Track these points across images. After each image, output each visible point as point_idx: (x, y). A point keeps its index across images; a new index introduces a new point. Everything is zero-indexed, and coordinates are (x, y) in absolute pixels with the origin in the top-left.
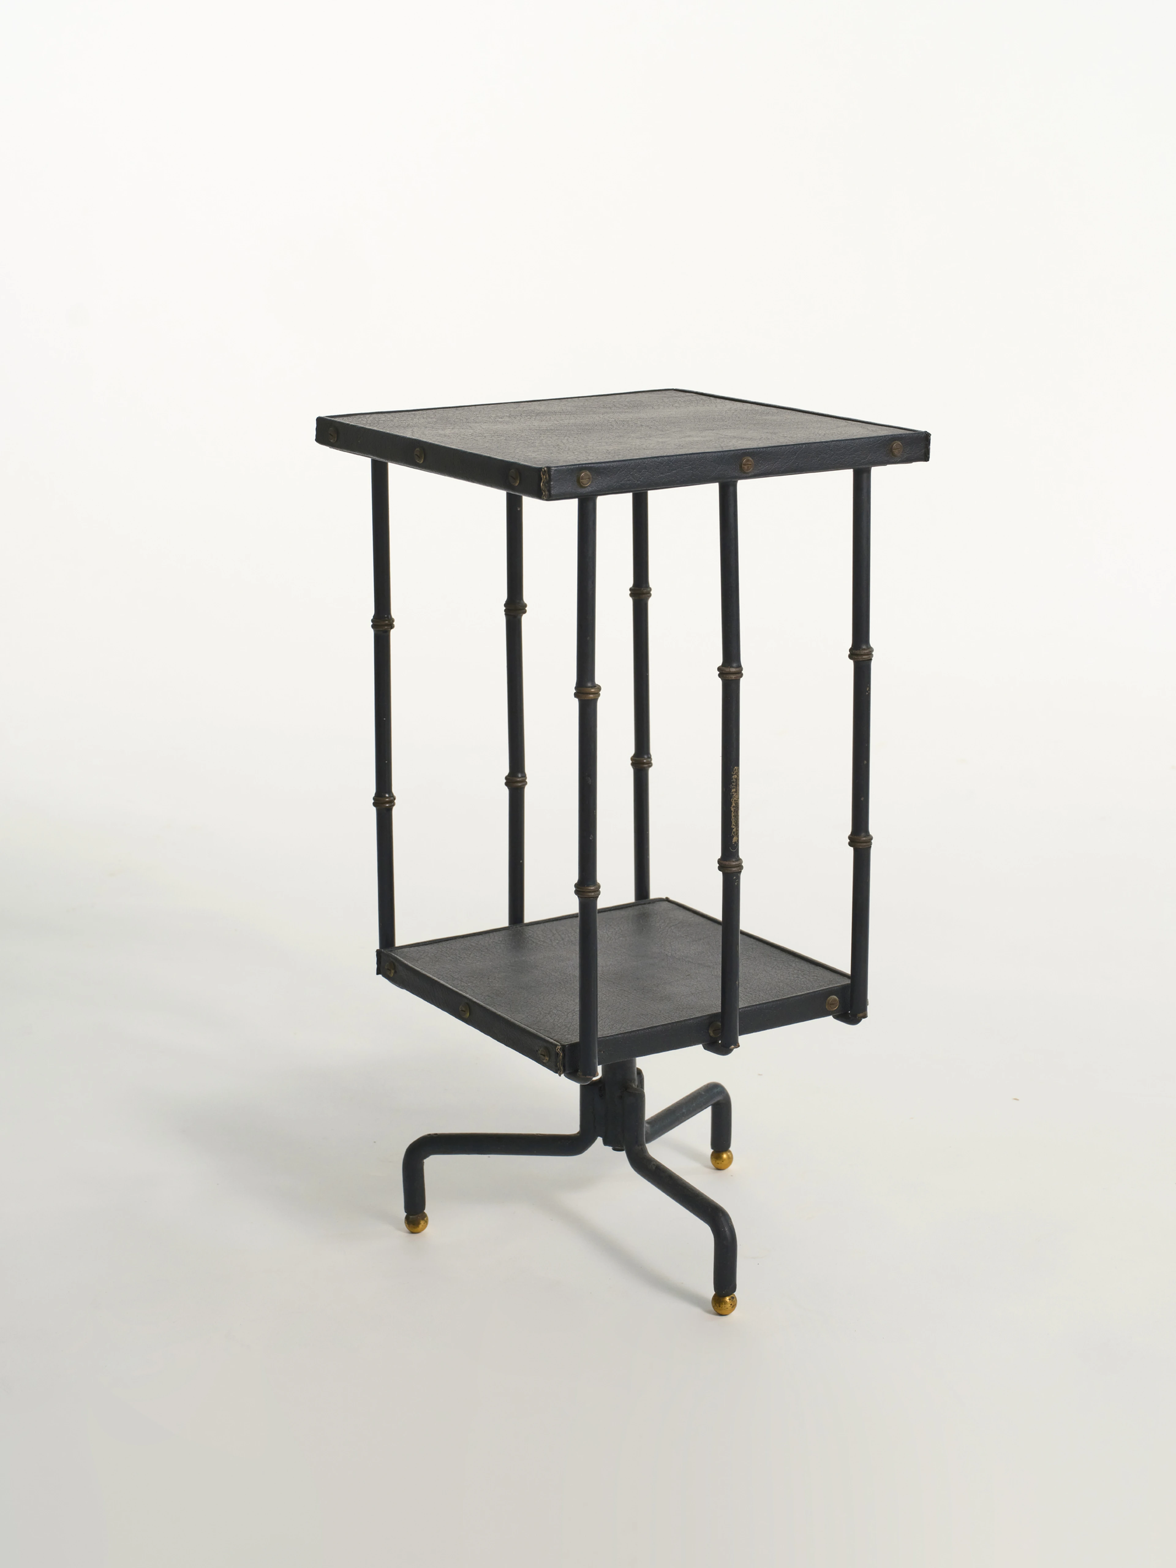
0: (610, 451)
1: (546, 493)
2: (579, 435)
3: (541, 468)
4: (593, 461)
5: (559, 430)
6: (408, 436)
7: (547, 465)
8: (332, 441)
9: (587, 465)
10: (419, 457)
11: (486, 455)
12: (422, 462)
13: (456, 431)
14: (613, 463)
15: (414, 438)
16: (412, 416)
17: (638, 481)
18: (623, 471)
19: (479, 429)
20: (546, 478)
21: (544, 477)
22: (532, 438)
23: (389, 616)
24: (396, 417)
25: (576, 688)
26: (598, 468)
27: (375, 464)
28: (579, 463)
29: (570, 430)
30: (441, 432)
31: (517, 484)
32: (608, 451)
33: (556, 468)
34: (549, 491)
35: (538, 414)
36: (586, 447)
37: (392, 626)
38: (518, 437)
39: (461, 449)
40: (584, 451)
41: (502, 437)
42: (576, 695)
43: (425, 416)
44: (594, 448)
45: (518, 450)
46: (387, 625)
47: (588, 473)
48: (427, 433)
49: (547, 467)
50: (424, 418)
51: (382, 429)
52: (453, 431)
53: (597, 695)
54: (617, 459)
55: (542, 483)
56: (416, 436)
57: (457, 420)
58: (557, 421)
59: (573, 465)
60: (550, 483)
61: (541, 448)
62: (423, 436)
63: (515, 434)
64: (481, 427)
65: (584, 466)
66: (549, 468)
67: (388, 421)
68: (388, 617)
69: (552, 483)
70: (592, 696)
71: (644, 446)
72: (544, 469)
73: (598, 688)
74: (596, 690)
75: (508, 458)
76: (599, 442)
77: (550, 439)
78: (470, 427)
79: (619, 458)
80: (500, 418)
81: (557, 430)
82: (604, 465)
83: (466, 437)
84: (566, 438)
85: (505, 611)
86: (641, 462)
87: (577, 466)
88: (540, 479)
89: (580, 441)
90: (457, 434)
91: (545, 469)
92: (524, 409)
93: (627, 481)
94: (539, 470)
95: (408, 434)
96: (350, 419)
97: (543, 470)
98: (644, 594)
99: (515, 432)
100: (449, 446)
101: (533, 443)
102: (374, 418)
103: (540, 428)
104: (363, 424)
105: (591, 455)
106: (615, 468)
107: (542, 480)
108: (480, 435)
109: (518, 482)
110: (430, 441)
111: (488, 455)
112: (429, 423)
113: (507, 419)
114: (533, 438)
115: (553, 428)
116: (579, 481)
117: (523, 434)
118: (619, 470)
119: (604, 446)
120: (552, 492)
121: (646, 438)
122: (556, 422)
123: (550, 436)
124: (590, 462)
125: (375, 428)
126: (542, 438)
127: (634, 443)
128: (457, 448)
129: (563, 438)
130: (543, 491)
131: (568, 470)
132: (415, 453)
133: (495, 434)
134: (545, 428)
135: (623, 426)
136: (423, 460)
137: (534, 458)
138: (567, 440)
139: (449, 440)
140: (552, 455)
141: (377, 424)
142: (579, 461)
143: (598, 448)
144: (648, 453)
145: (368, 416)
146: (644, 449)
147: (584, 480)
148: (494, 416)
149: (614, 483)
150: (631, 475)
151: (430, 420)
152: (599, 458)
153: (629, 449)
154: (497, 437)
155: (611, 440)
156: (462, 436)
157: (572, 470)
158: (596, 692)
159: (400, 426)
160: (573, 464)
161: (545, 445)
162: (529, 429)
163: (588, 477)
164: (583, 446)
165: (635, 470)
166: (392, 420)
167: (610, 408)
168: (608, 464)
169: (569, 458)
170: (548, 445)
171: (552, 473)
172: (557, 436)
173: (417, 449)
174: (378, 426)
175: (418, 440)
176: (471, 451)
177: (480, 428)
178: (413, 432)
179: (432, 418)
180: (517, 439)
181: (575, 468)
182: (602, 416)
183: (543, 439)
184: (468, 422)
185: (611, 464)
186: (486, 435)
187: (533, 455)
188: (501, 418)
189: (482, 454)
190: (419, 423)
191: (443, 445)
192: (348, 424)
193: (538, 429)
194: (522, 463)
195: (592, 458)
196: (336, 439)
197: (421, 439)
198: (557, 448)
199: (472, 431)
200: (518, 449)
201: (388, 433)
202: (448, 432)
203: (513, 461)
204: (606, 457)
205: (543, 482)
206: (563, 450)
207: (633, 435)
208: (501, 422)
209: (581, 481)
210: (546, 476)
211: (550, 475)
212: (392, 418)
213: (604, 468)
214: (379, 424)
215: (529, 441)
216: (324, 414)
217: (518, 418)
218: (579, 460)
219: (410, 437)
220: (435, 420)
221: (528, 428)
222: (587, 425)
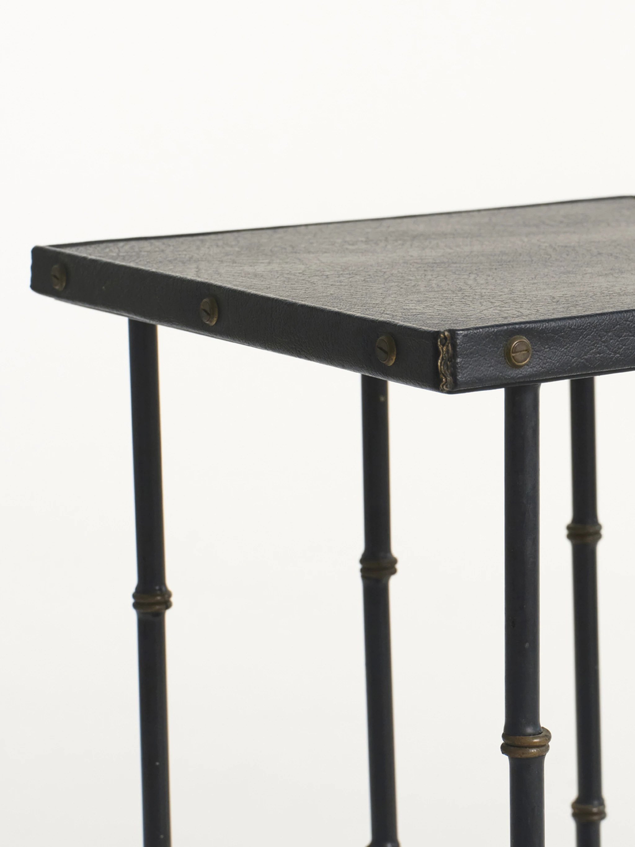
0: (557, 298)
1: (449, 379)
2: (494, 271)
3: (438, 333)
4: (533, 318)
5: (455, 263)
6: (189, 277)
7: (447, 327)
8: (57, 287)
9: (523, 326)
10: (208, 314)
11: (333, 309)
12: (214, 323)
13: (275, 266)
14: (571, 322)
15: (199, 279)
16: (198, 243)
17: (615, 353)
18: (588, 335)
19: (316, 264)
20: (447, 351)
21: (444, 349)
22: (411, 278)
23: (164, 589)
24: (169, 245)
25: (504, 736)
26: (543, 331)
27: (134, 327)
28: (506, 322)
29: (476, 263)
30: (248, 269)
31: (391, 363)
32: (554, 298)
33: (466, 332)
34: (454, 375)
35: (414, 238)
36: (512, 292)
37: (167, 604)
38: (386, 277)
39: (286, 299)
40: (510, 299)
41: (358, 277)
42: (505, 749)
43: (220, 243)
44: (527, 293)
45: (388, 301)
46: (159, 603)
47: (525, 339)
48: (223, 271)
49: (450, 331)
50: (218, 246)
51: (145, 265)
52: (269, 268)
53: (544, 748)
54: (574, 313)
55: (439, 361)
56: (204, 278)
57: (276, 249)
58: (451, 249)
59: (492, 326)
60: (455, 359)
61: (431, 295)
62: (216, 276)
63: (381, 271)
64: (319, 260)
65: (517, 326)
66: (453, 332)
67: (155, 252)
68: (160, 590)
69: (459, 360)
70: (534, 751)
71: (617, 289)
72: (444, 333)
73: (546, 736)
74: (542, 739)
75: (373, 315)
76: (535, 283)
77: (445, 279)
78: (300, 260)
79: (578, 311)
80: (350, 244)
81: (453, 263)
82: (553, 324)
83: (293, 277)
84: (472, 276)
85: (362, 570)
86: (620, 318)
87: (506, 327)
88: (437, 353)
89: (499, 282)
90: (277, 272)
91: (446, 333)
92: (391, 229)
93: (596, 353)
94: (436, 334)
95: (190, 274)
96: (91, 249)
97: (442, 335)
98: (590, 534)
99: (379, 268)
100: (264, 294)
101: (414, 286)
102: (132, 248)
103: (422, 259)
104: (112, 257)
105: (525, 305)
106: (574, 329)
107: (440, 355)
108: (318, 273)
109: (394, 358)
110: (229, 286)
111: (336, 310)
112: (227, 254)
113: (364, 246)
114: (413, 278)
115: (445, 260)
116: (507, 355)
117: (395, 272)
118: (582, 333)
119: (544, 289)
120: (459, 377)
121: (616, 275)
122: (449, 250)
123: (443, 273)
124: (527, 319)
125: (132, 265)
126: (429, 277)
127: (596, 285)
128: (278, 297)
129: (466, 277)
130: (441, 376)
131: (488, 335)
132: (202, 307)
133: (343, 271)
134: (431, 261)
135: (568, 255)
136: (215, 319)
137: (420, 313)
138: (475, 279)
139: (263, 283)
140: (453, 307)
141: (135, 258)
142: (506, 318)
143: (533, 293)
144: (628, 301)
145: (121, 244)
146: (619, 294)
147: (518, 354)
148: (339, 241)
149: (573, 357)
150: (604, 342)
151: (228, 249)
152: (541, 311)
153: (591, 294)
154: (348, 276)
155: (553, 280)
156: (286, 276)
157: (496, 334)
158: (542, 744)
159: (176, 259)
160: (497, 323)
161: (436, 290)
162: (404, 263)
163: (525, 349)
164: (506, 290)
165: (610, 334)
166: (163, 251)
167: (537, 226)
168: (560, 323)
169: (485, 312)
170: (443, 290)
171: (458, 341)
172: (455, 273)
173: (205, 300)
174: (137, 261)
175: (207, 283)
176: (303, 303)
177: (318, 262)
178: (198, 270)
179: (232, 246)
180: (386, 279)
181: (501, 331)
182: (526, 240)
183: (430, 280)
184: (296, 253)
185: (567, 323)
186: (328, 273)
187: (418, 307)
188: (353, 245)
189: (324, 307)
190: (210, 255)
191: (253, 292)
192: (84, 259)
193: (419, 261)
194: (401, 323)
195: (528, 312)
196: (64, 284)
197: (212, 282)
198: (460, 294)
199: (303, 267)
200: (390, 298)
201: (153, 272)
202: (260, 269)
203: (382, 319)
204: (554, 309)
205: (443, 359)
206: (471, 299)
207: (589, 270)
208: (352, 251)
209: (513, 355)
210: (448, 346)
211: (454, 346)
212: (163, 247)
213: (555, 331)
214: (138, 257)
215: (407, 283)
216: (45, 242)
217: (382, 244)
218: (506, 315)
219: (193, 278)
220: (237, 249)
221: (401, 261)
222: (503, 253)
